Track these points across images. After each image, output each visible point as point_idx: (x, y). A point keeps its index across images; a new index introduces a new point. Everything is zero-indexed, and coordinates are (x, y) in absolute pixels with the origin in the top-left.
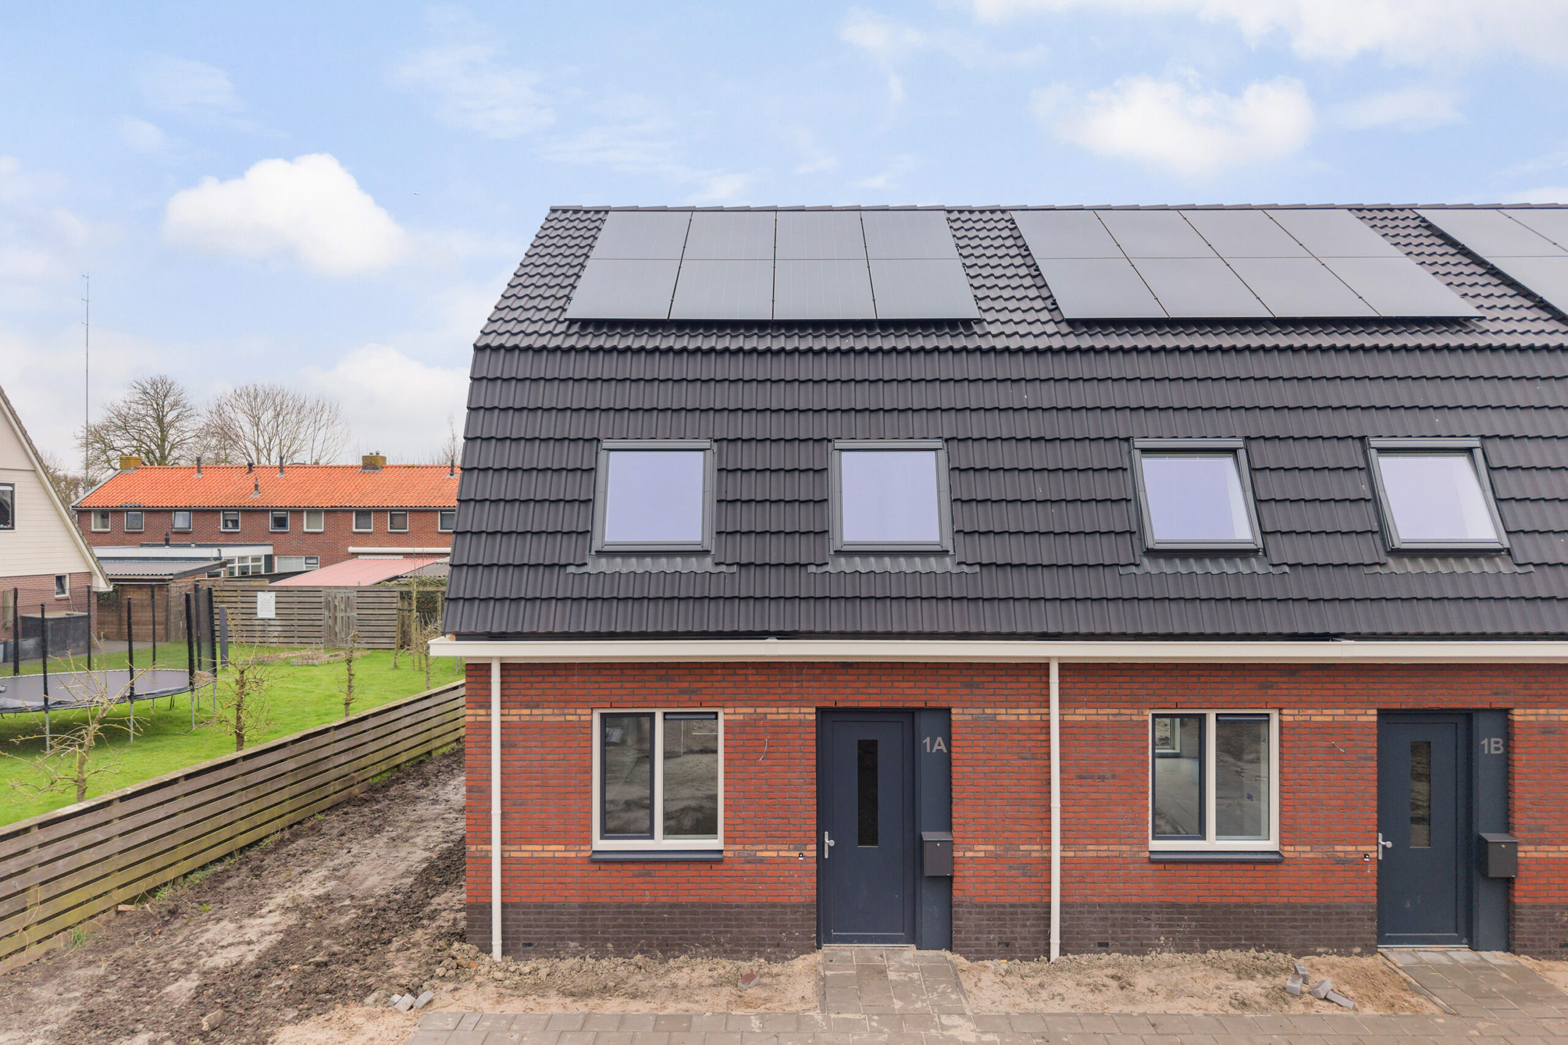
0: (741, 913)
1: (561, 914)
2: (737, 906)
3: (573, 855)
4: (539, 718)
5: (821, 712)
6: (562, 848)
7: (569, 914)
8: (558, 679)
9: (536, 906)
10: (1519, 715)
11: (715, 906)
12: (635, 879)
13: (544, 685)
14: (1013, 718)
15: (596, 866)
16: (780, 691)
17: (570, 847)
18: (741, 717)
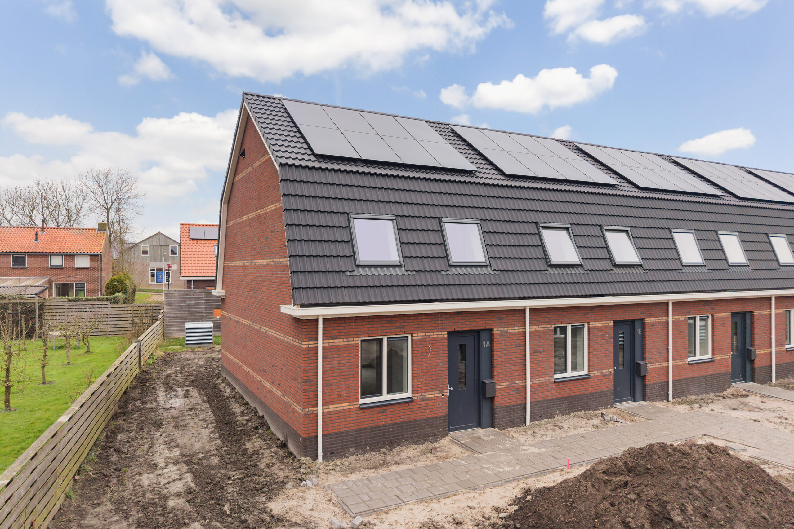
0: (420, 423)
1: (347, 436)
2: (419, 421)
3: (352, 407)
4: (338, 344)
5: (449, 333)
6: (347, 404)
7: (350, 435)
8: (346, 324)
9: (336, 434)
10: (647, 320)
11: (411, 422)
12: (378, 415)
13: (340, 328)
14: (513, 331)
15: (362, 411)
16: (434, 325)
17: (351, 404)
18: (420, 337)
